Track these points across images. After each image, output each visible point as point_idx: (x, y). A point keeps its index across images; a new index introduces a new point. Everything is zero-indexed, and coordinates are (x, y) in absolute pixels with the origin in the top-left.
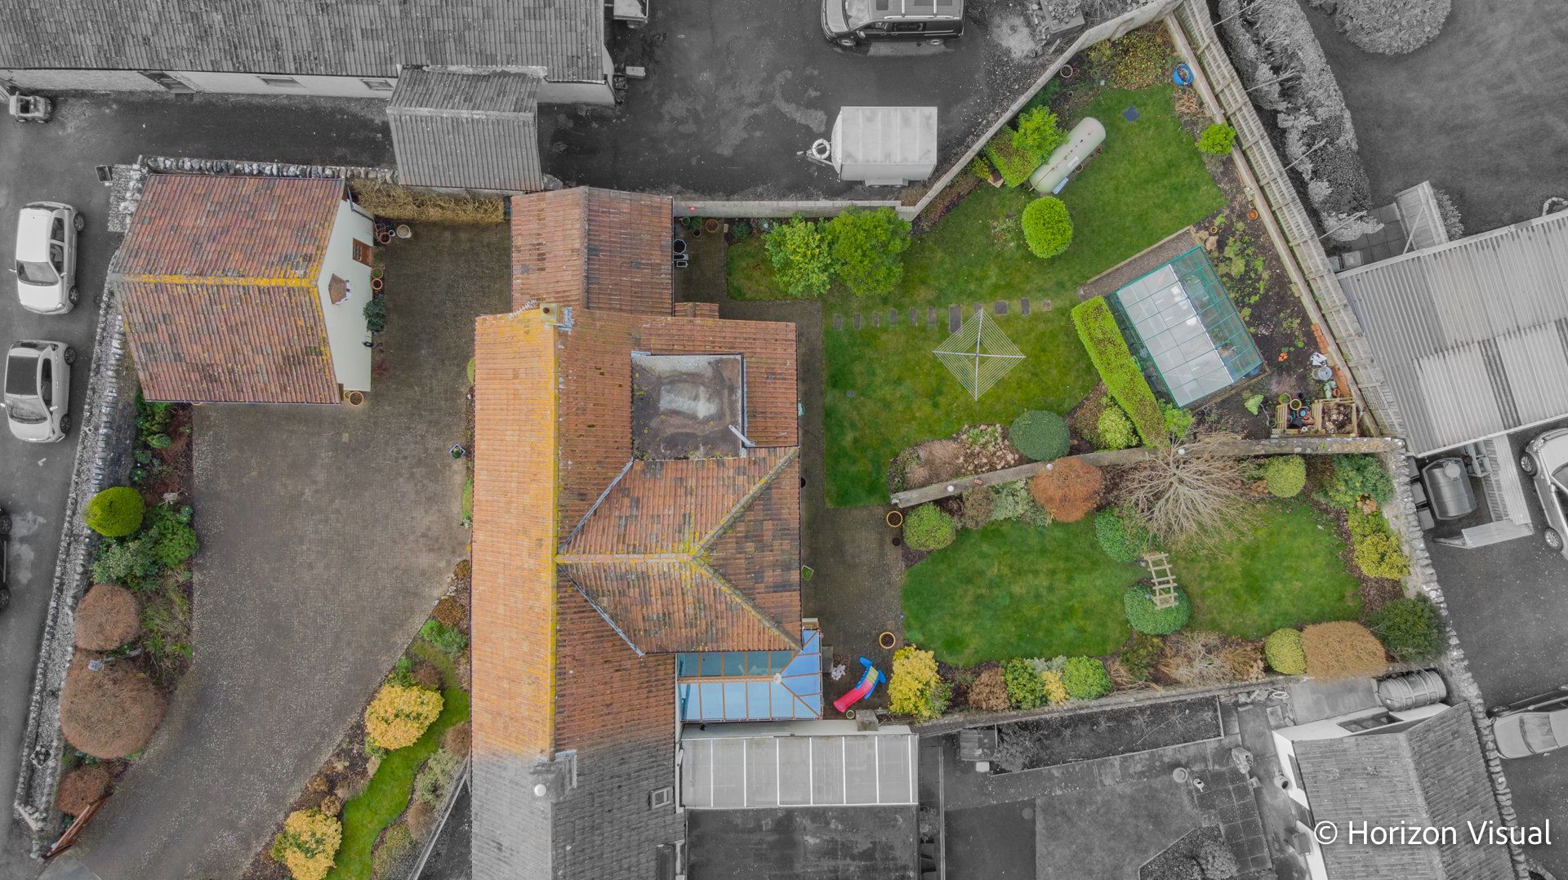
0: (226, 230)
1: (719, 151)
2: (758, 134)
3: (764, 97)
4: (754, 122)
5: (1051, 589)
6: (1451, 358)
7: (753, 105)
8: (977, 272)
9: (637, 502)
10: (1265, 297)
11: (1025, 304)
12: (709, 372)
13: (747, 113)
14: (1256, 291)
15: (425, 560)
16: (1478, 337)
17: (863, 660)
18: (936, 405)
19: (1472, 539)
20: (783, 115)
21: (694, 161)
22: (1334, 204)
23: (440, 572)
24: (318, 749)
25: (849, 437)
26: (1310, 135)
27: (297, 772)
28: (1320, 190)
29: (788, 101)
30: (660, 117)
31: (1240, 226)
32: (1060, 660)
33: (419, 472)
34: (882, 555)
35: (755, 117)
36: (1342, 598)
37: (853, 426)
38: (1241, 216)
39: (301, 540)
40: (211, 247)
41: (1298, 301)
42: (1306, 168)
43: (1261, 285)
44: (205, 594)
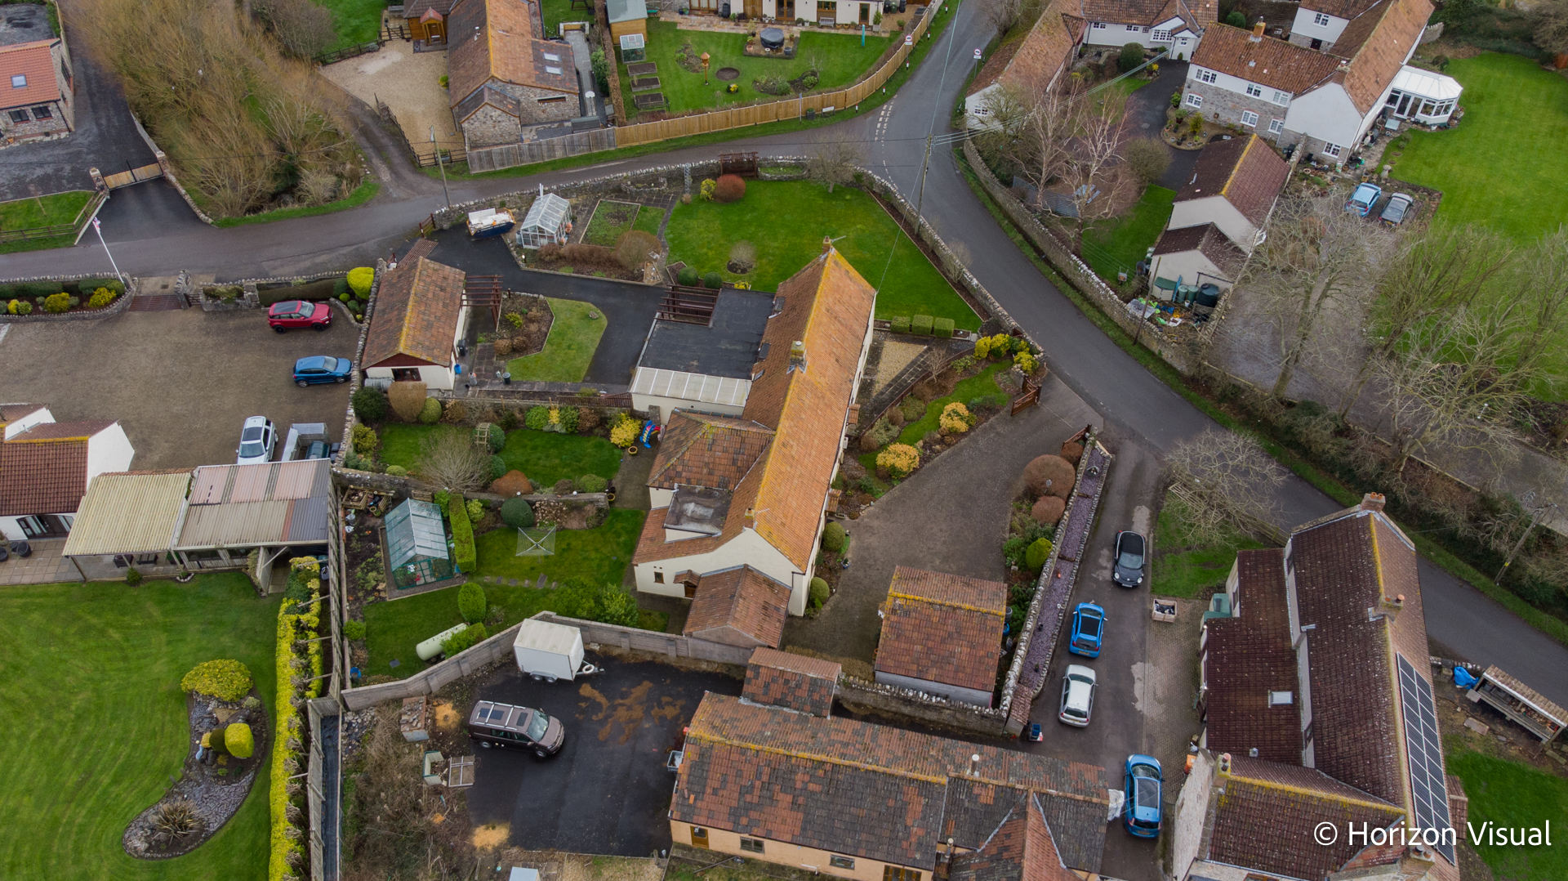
0: (943, 641)
1: (651, 685)
2: (624, 689)
3: (614, 708)
4: (624, 696)
5: (539, 459)
6: (290, 496)
7: (622, 705)
8: (520, 601)
9: (734, 462)
10: (363, 560)
11: (499, 581)
12: (682, 520)
13: (626, 701)
14: (368, 564)
15: (875, 523)
16: (272, 503)
17: (648, 446)
18: (568, 544)
19: (320, 428)
20: (606, 696)
21: (668, 681)
22: (309, 575)
23: (868, 517)
24: (949, 456)
25: (622, 539)
26: (306, 610)
27: (961, 450)
28: (314, 584)
29: (600, 704)
30: (682, 708)
31: (360, 594)
32: (546, 428)
33: (871, 562)
34: (623, 487)
35: (623, 698)
36: (391, 432)
37: (618, 544)
38: (357, 599)
39: (944, 542)
40: (951, 629)
41: (346, 552)
42: (316, 596)
43: (363, 565)
44: (1003, 528)
